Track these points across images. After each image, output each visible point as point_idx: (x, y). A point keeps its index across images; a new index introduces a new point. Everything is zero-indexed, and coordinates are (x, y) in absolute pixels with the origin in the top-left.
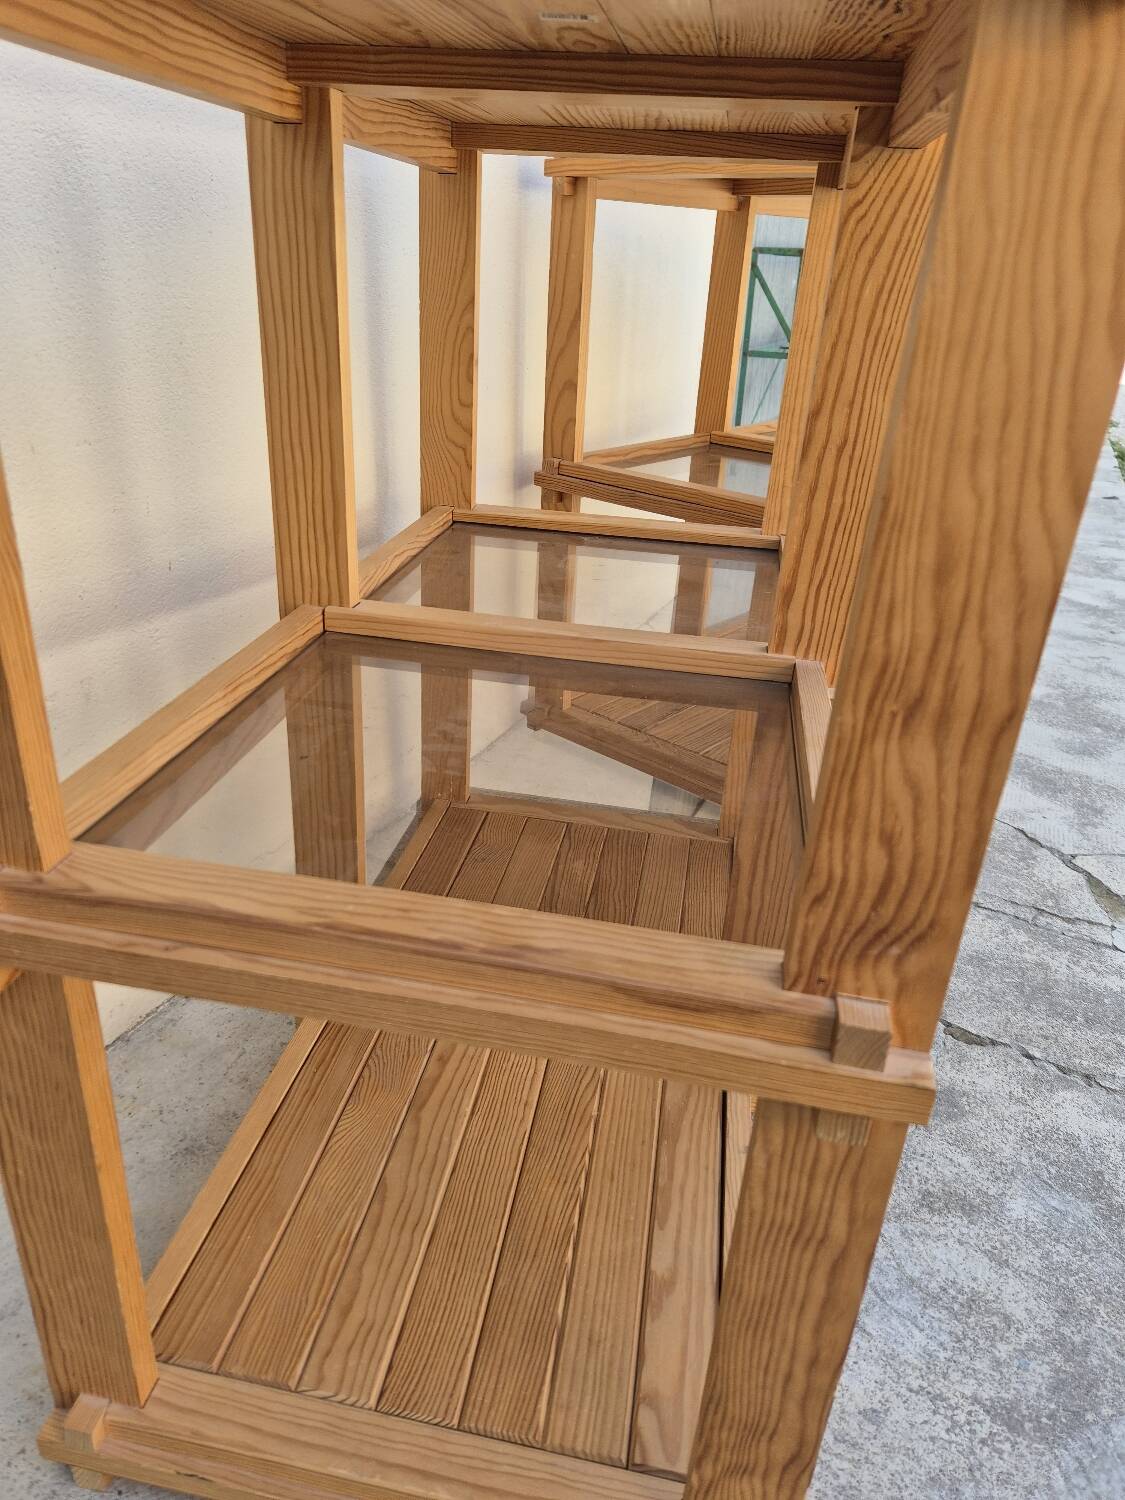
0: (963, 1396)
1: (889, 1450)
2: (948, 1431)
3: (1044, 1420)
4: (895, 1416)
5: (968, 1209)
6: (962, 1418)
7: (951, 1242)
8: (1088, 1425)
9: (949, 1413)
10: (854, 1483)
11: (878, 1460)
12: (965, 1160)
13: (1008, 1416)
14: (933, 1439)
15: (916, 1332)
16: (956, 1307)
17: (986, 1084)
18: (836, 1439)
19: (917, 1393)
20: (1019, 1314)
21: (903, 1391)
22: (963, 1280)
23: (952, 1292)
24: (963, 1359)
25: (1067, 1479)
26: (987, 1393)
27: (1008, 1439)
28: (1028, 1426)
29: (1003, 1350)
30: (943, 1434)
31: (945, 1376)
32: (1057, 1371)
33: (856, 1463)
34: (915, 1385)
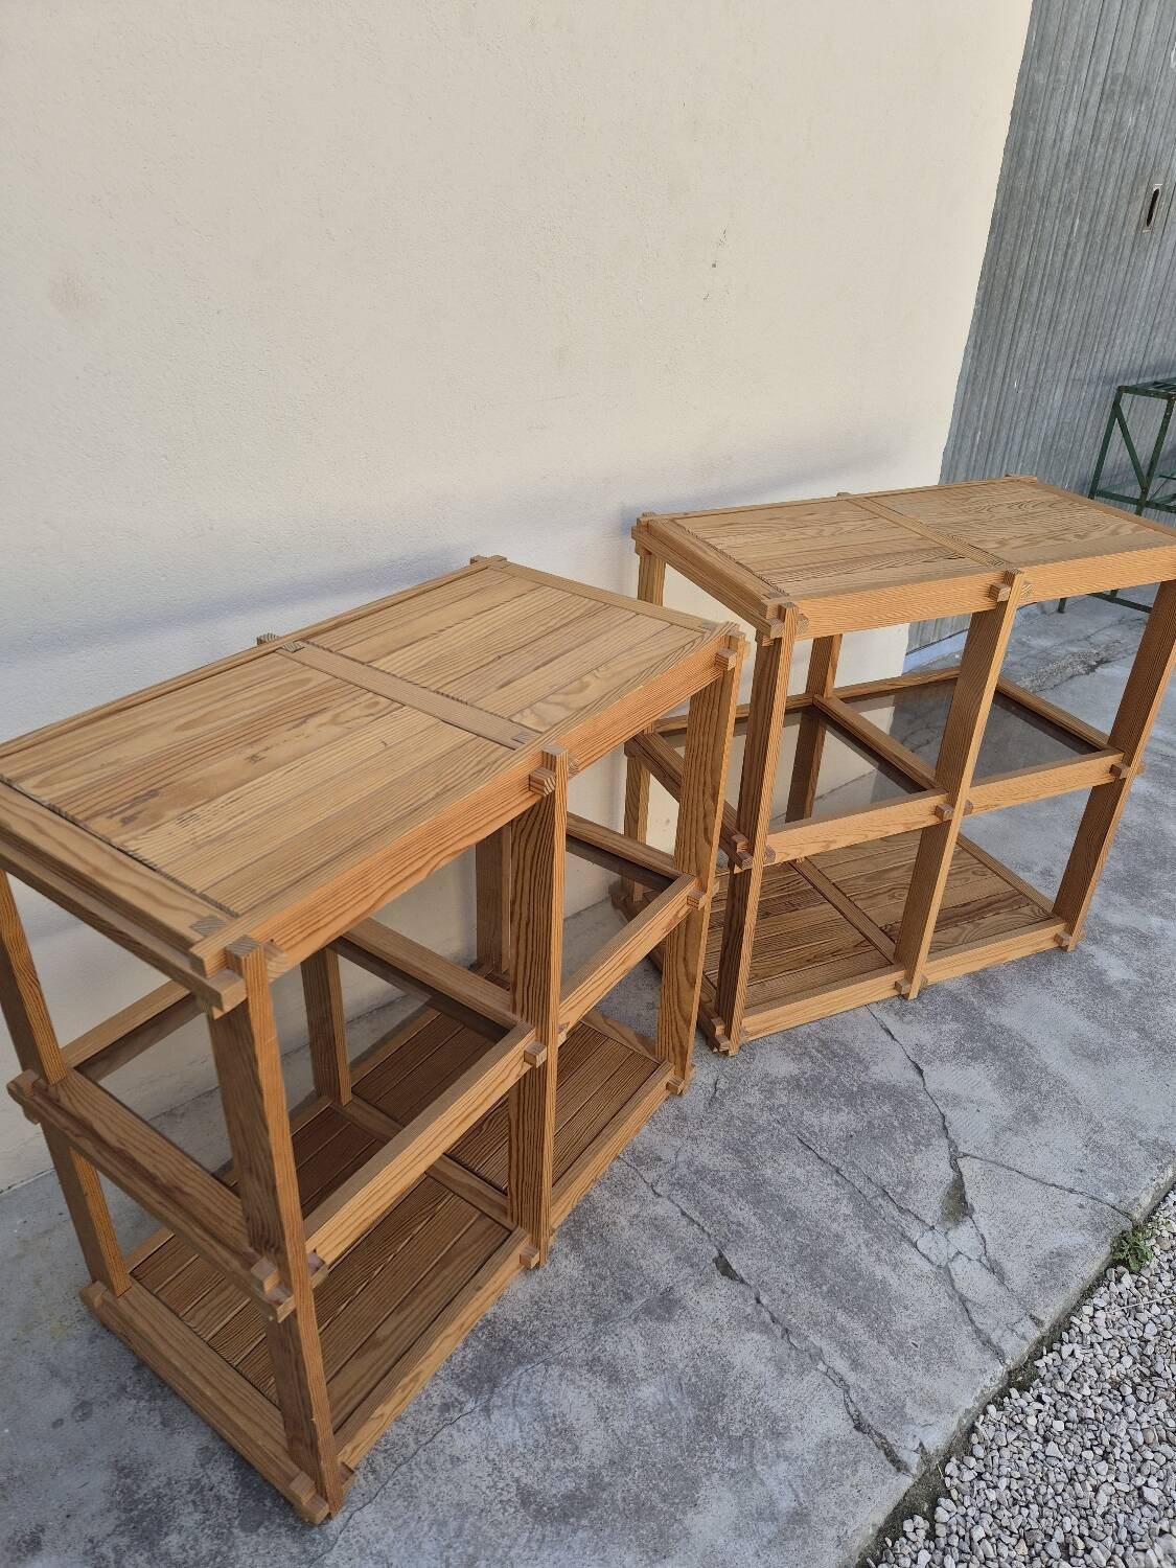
0: (513, 1475)
1: (449, 1480)
2: (488, 1487)
3: (545, 1509)
4: (467, 1466)
5: (614, 1378)
6: (501, 1485)
7: (584, 1393)
8: (567, 1523)
9: (496, 1479)
10: (418, 1485)
11: (440, 1482)
12: (640, 1349)
13: (526, 1497)
14: (476, 1487)
15: (517, 1431)
16: (553, 1429)
17: (706, 1306)
18: (427, 1462)
19: (489, 1461)
20: (586, 1449)
21: (482, 1457)
22: (571, 1418)
23: (558, 1420)
24: (530, 1457)
25: (529, 1541)
26: (526, 1480)
27: (516, 1507)
28: (533, 1506)
29: (557, 1464)
30: (484, 1488)
31: (512, 1461)
32: (578, 1489)
33: (427, 1477)
34: (492, 1456)
